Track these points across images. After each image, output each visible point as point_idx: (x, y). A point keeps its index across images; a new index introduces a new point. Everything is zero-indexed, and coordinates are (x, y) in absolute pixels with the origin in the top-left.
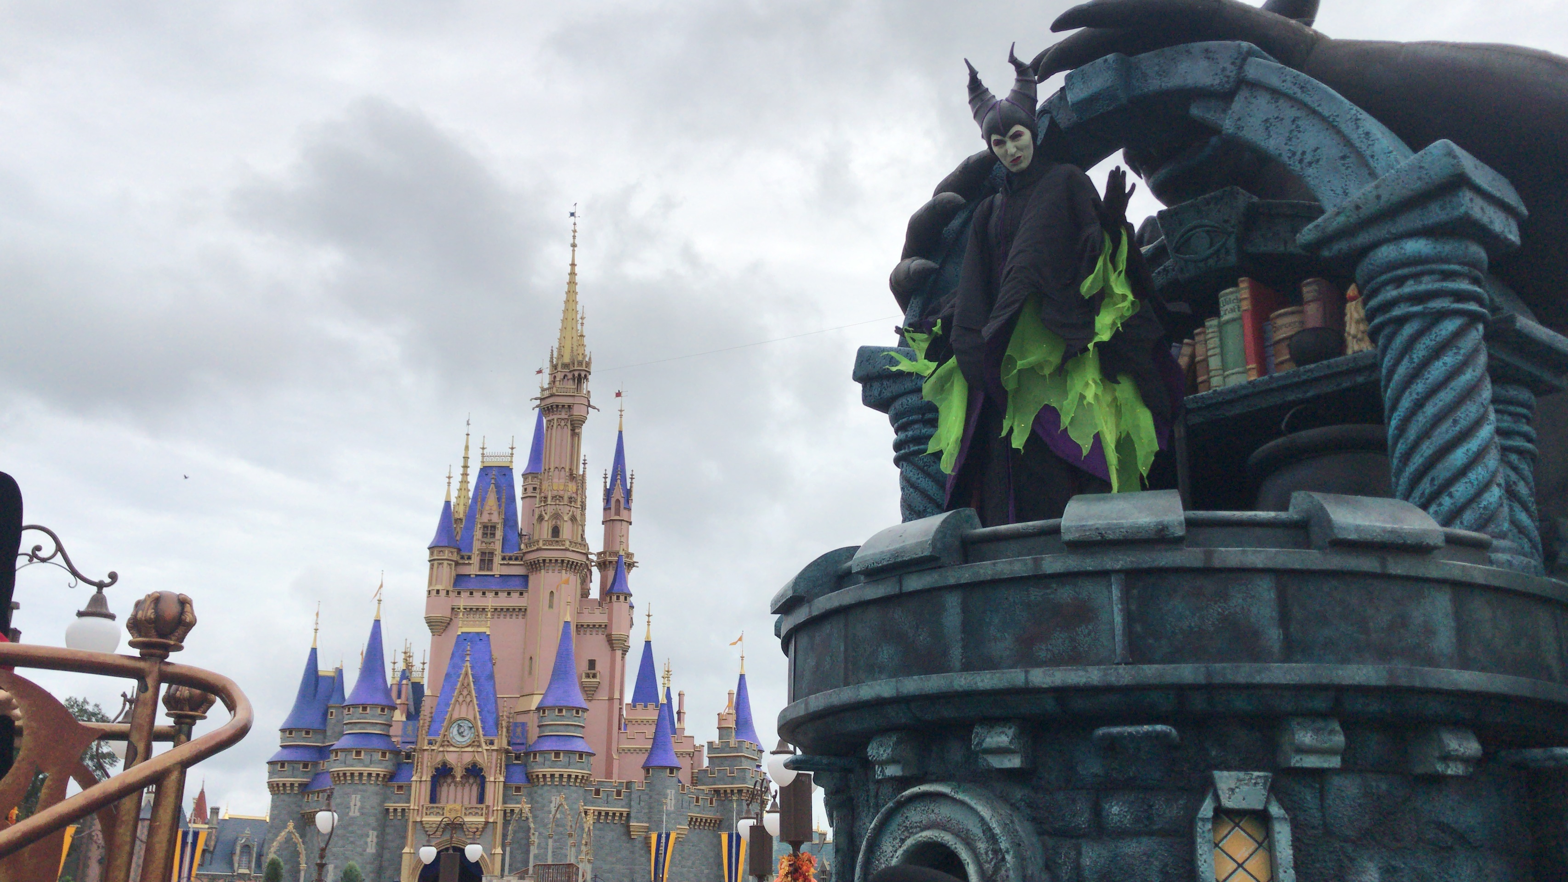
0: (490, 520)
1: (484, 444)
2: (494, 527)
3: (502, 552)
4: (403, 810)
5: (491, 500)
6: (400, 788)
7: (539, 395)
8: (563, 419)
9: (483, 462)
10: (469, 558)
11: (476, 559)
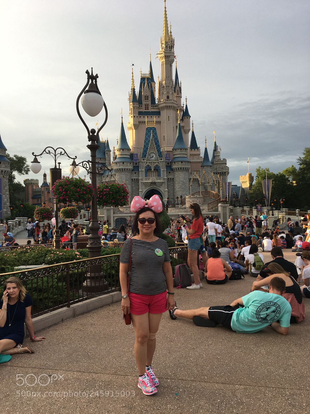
0: (147, 95)
1: (141, 70)
2: (148, 97)
3: (151, 104)
4: (137, 179)
6: (135, 173)
9: (141, 76)
10: (142, 106)
11: (144, 107)
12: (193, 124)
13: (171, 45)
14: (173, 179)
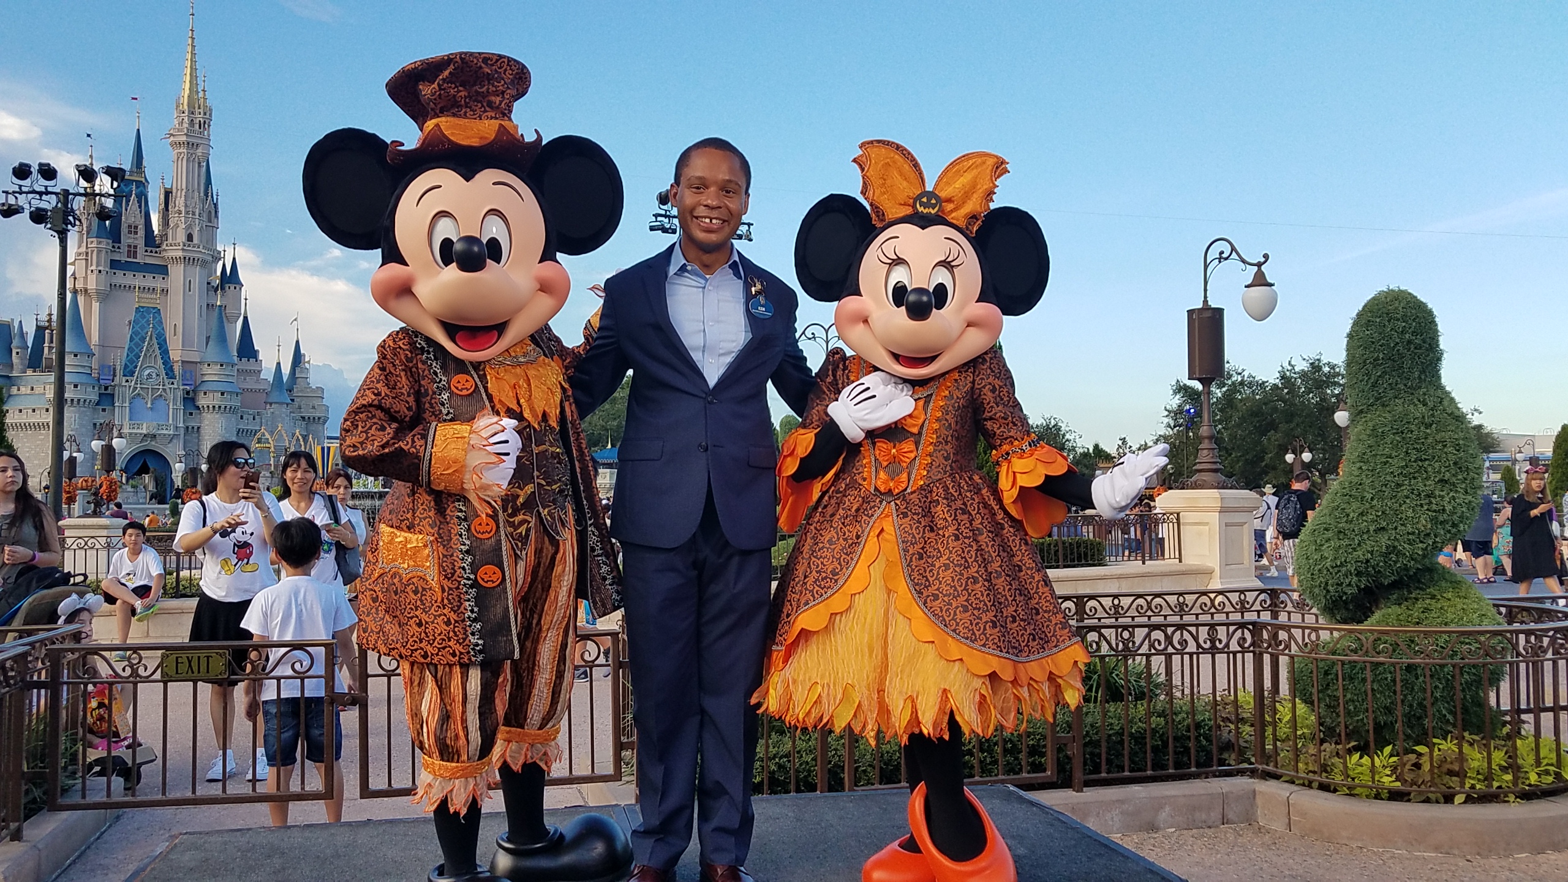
0: (134, 222)
2: (136, 227)
4: (108, 424)
5: (134, 207)
6: (104, 410)
8: (192, 154)
10: (119, 248)
11: (124, 249)
12: (246, 299)
13: (204, 122)
14: (199, 428)
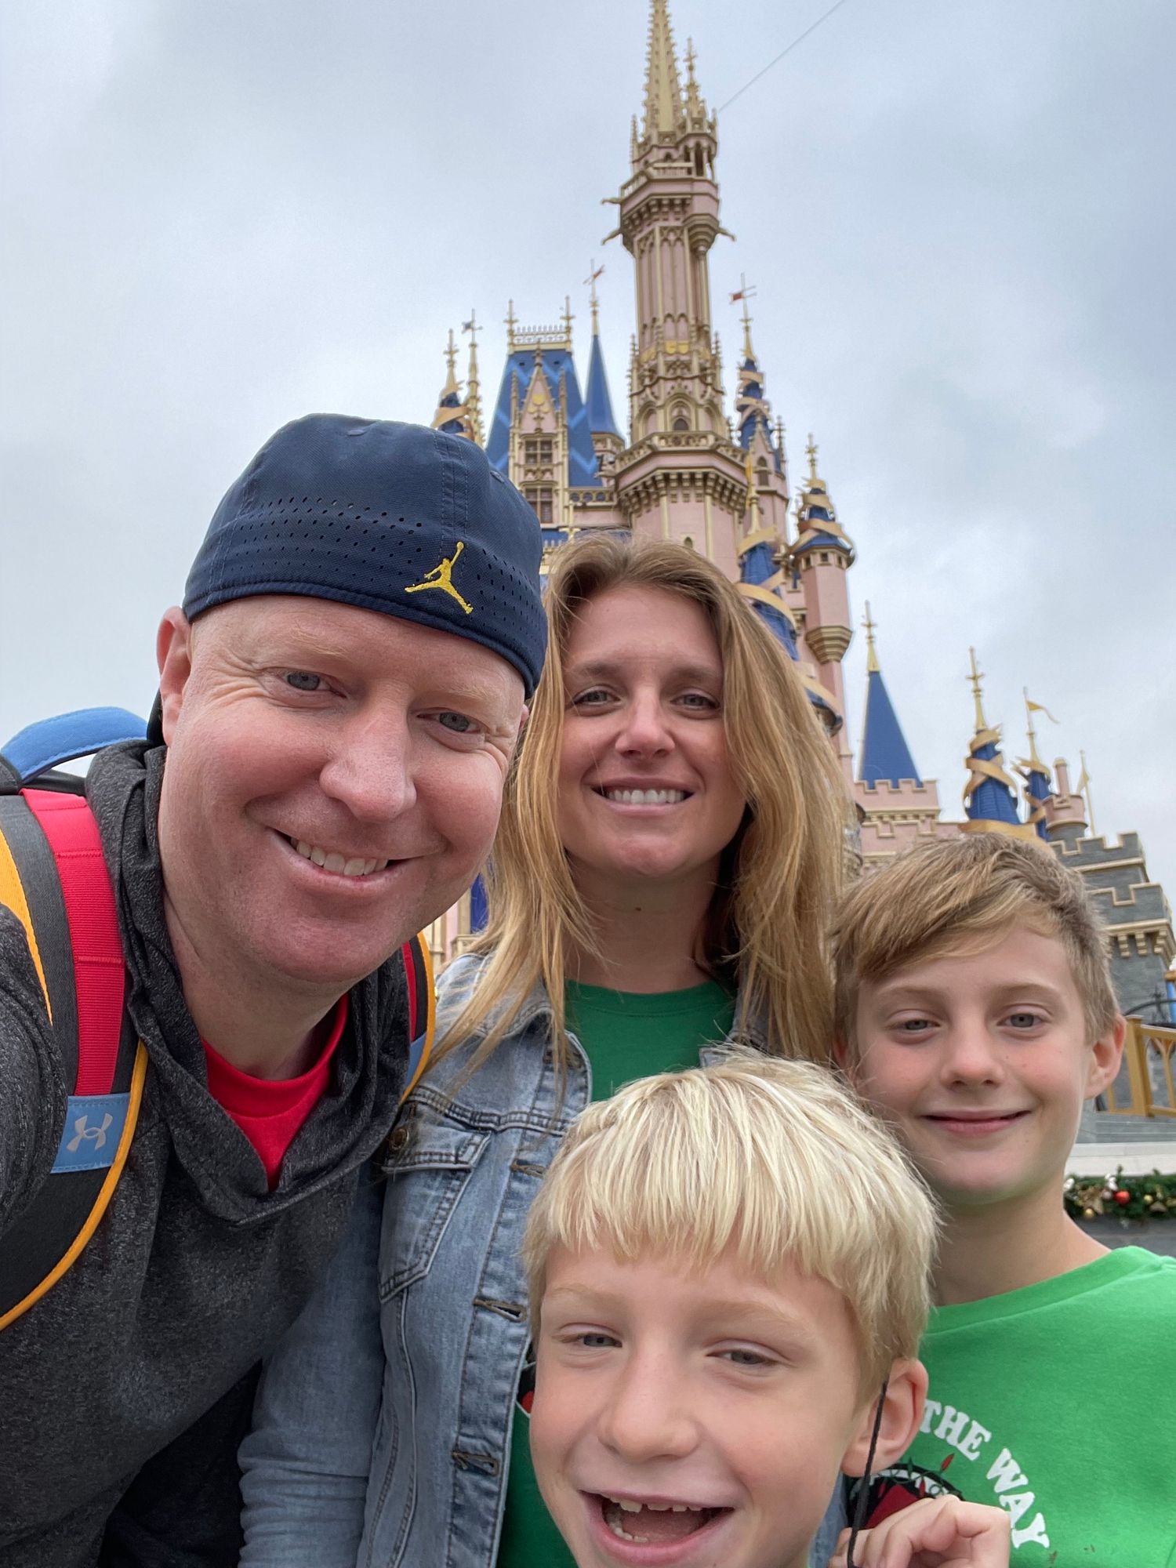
0: (539, 430)
1: (511, 313)
2: (547, 445)
3: (571, 484)
5: (539, 395)
7: (616, 194)
8: (672, 229)
9: (512, 344)
12: (869, 626)
13: (698, 145)
